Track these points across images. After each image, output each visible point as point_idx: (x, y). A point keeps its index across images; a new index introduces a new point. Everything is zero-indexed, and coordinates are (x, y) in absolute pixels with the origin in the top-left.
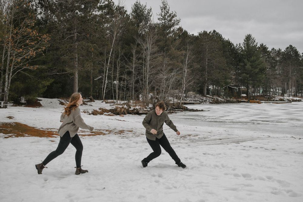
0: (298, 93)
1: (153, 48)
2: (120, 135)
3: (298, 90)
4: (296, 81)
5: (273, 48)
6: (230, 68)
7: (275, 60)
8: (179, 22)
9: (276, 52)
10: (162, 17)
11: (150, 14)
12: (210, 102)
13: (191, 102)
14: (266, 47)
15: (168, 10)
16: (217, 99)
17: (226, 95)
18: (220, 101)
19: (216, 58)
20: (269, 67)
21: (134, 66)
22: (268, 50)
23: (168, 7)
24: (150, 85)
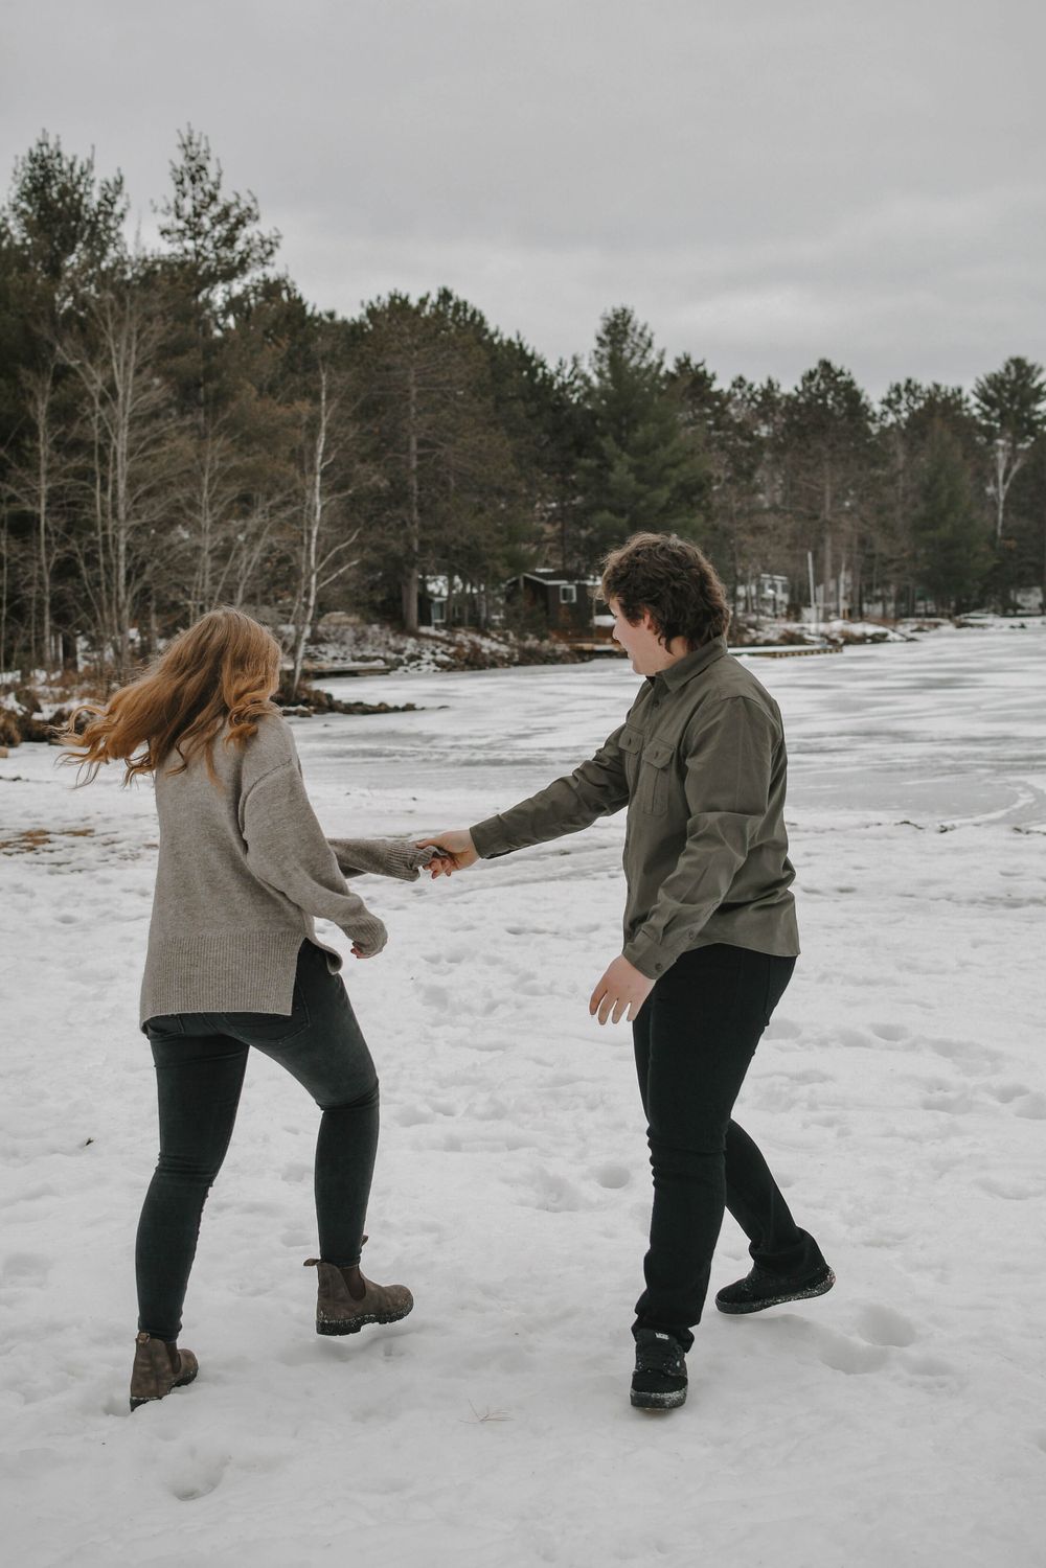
0: (869, 602)
1: (146, 389)
2: (36, 858)
3: (870, 587)
4: (855, 543)
5: (741, 379)
6: (530, 484)
7: (751, 438)
8: (271, 252)
9: (753, 399)
10: (181, 224)
11: (117, 209)
12: (438, 664)
13: (338, 665)
14: (705, 372)
15: (213, 184)
16: (473, 643)
17: (517, 622)
18: (492, 653)
19: (461, 436)
20: (725, 474)
21: (44, 487)
22: (715, 387)
23: (211, 168)
24: (138, 588)
